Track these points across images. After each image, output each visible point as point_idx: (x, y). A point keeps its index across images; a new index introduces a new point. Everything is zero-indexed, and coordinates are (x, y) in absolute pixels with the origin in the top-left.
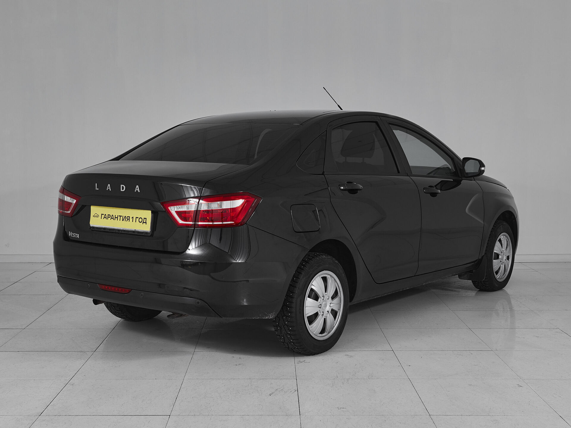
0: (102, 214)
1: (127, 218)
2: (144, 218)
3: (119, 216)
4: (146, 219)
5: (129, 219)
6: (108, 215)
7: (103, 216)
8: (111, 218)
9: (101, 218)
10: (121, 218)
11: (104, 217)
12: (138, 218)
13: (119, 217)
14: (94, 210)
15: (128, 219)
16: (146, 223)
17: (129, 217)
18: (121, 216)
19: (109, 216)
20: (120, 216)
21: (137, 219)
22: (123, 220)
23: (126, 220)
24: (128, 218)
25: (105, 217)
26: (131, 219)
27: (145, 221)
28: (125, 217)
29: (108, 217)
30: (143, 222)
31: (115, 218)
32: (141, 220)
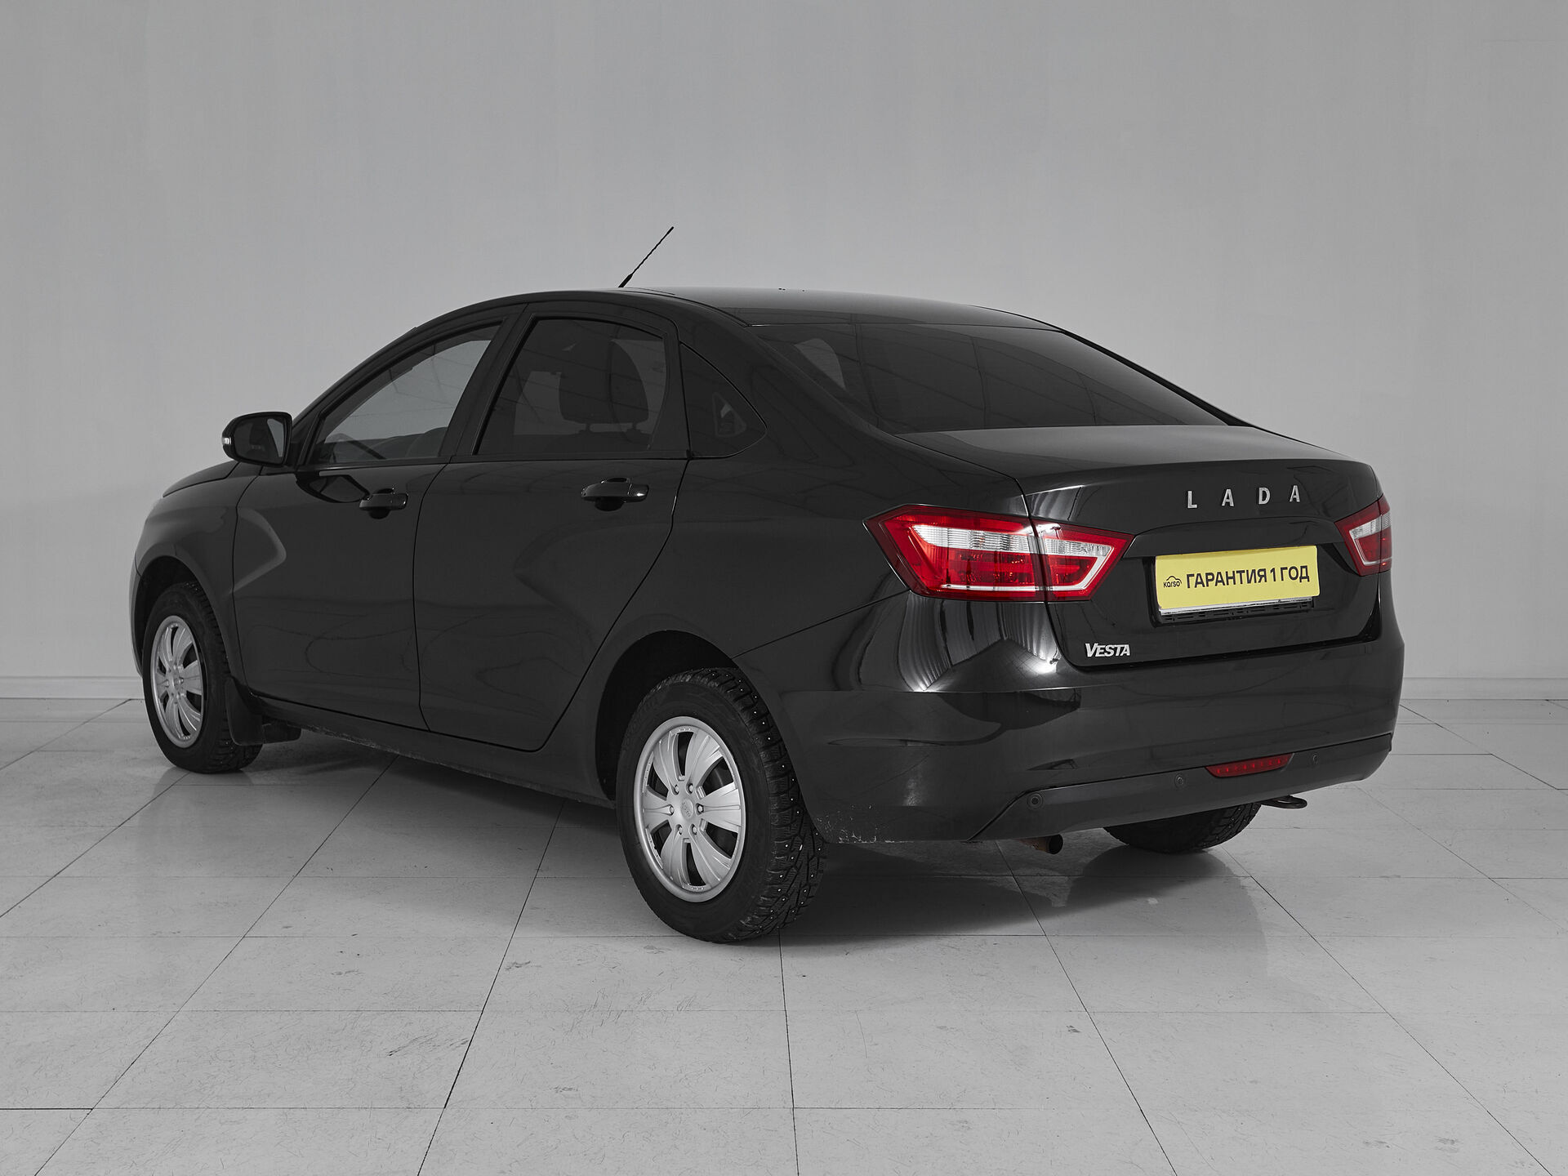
0: (1188, 576)
1: (1259, 575)
2: (1302, 567)
3: (1238, 572)
4: (1306, 567)
5: (1265, 576)
6: (1207, 574)
7: (1193, 580)
8: (1217, 581)
9: (1189, 587)
10: (1244, 575)
11: (1197, 583)
12: (1286, 568)
13: (1237, 576)
14: (1166, 567)
15: (1261, 577)
16: (1307, 577)
17: (1264, 570)
18: (1244, 571)
19: (1210, 577)
20: (1240, 572)
21: (1286, 572)
22: (1249, 582)
23: (1258, 578)
24: (1262, 573)
25: (1199, 580)
26: (1270, 576)
27: (1304, 575)
28: (1254, 571)
29: (1208, 580)
30: (1301, 578)
31: (1228, 578)
32: (1294, 573)
